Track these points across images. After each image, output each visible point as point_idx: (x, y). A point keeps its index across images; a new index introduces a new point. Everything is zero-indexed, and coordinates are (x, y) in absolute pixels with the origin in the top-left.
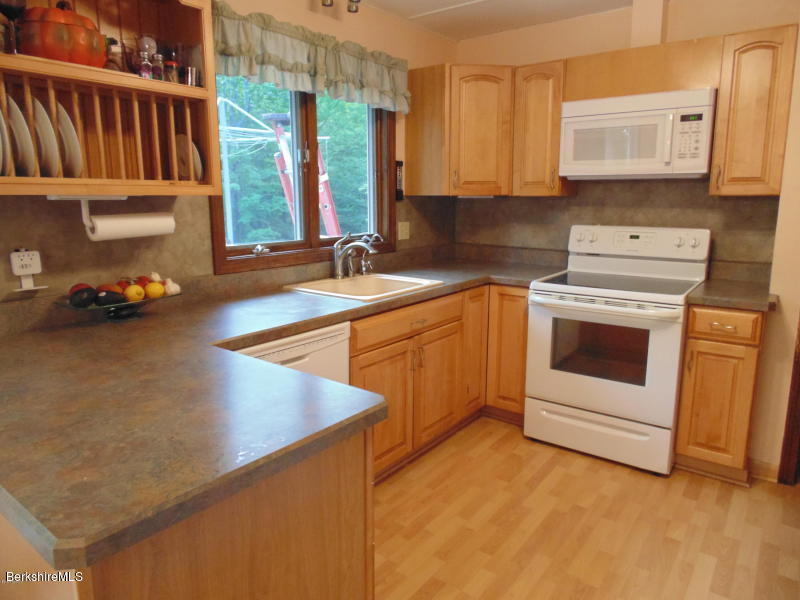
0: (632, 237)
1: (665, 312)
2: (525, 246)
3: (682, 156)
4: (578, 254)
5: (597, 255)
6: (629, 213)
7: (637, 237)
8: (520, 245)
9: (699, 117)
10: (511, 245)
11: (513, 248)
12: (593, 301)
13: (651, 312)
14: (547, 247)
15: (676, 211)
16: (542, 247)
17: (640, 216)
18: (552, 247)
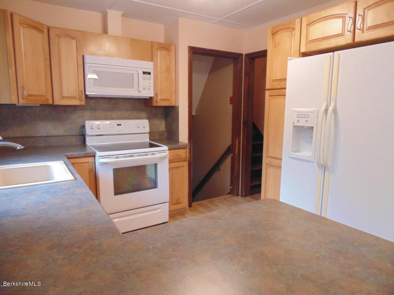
0: (118, 125)
1: (162, 154)
2: (49, 135)
3: (144, 89)
4: (91, 136)
5: (102, 135)
6: (109, 114)
7: (120, 125)
8: (45, 135)
9: (149, 73)
10: (39, 135)
11: (40, 137)
12: (132, 156)
13: (157, 155)
14: (65, 134)
15: (129, 113)
16: (61, 134)
17: (114, 115)
18: (68, 134)
